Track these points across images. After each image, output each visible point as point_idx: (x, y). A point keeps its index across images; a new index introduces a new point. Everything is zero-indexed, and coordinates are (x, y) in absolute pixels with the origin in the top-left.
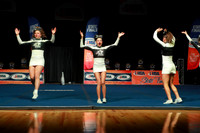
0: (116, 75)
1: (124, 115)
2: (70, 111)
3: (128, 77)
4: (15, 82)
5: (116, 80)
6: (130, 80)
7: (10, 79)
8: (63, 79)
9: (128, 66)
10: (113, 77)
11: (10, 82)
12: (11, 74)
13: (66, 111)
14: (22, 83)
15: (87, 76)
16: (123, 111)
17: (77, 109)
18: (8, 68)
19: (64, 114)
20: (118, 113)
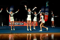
0: (19, 23)
1: (21, 35)
2: (4, 35)
3: (23, 24)
5: (19, 25)
6: (23, 25)
9: (23, 20)
10: (18, 24)
13: (3, 35)
15: (10, 24)
16: (21, 34)
17: (7, 34)
20: (19, 35)
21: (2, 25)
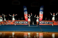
0: (49, 22)
4: (20, 24)
5: (49, 24)
7: (18, 23)
8: (33, 23)
11: (18, 24)
12: (19, 22)
13: (35, 33)
14: (22, 24)
15: (40, 23)
18: (18, 20)
19: (34, 33)
21: (32, 24)
